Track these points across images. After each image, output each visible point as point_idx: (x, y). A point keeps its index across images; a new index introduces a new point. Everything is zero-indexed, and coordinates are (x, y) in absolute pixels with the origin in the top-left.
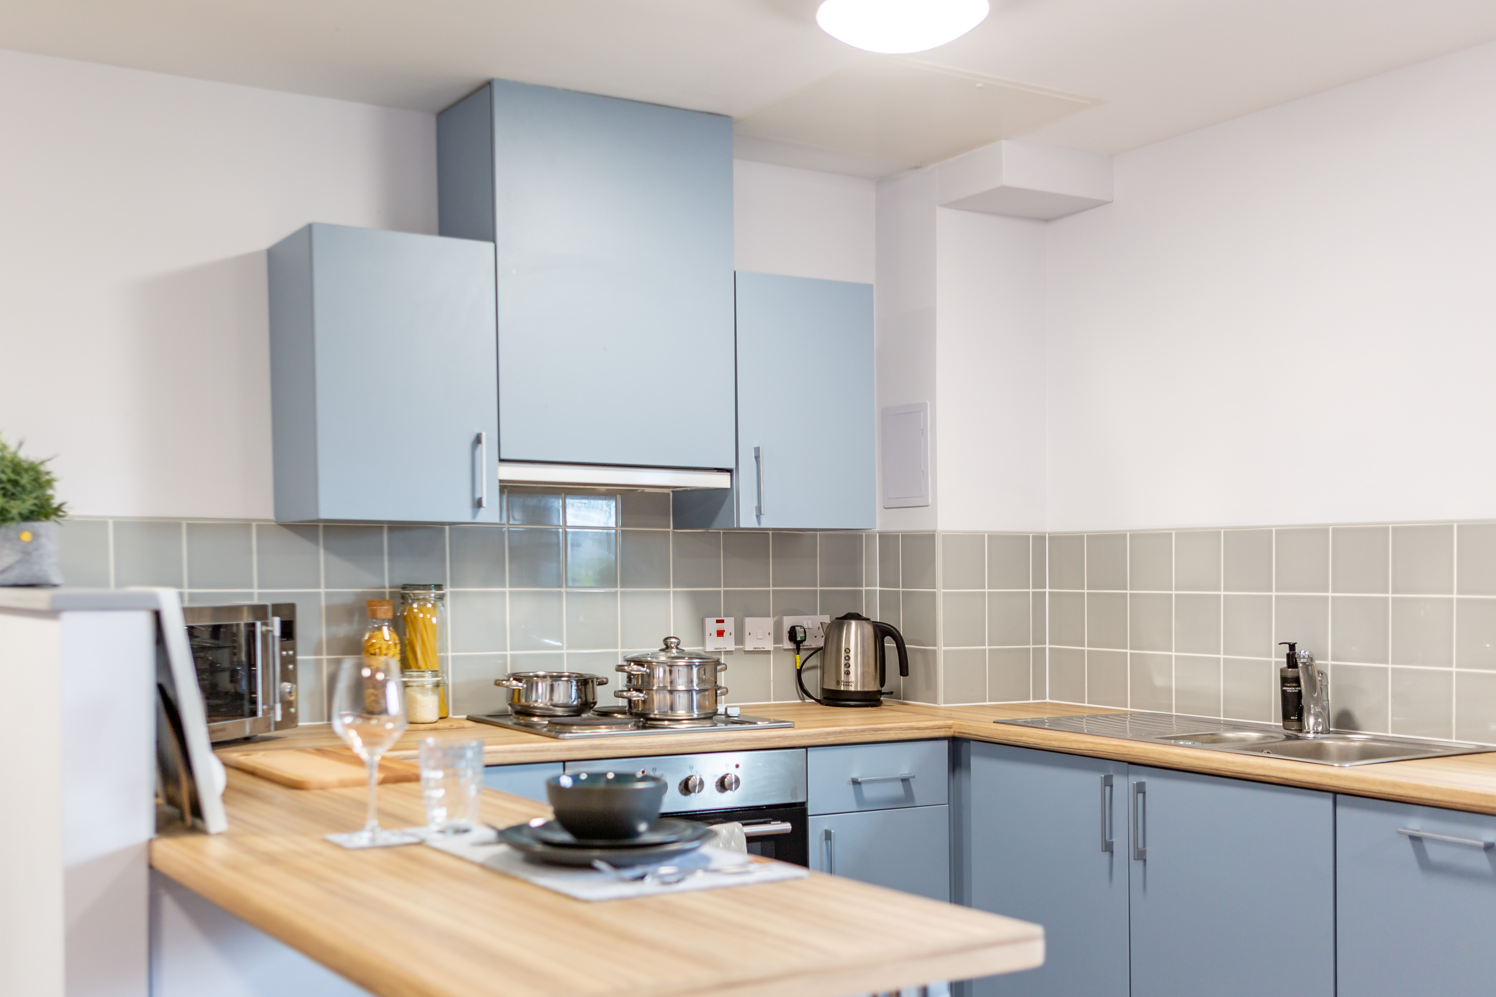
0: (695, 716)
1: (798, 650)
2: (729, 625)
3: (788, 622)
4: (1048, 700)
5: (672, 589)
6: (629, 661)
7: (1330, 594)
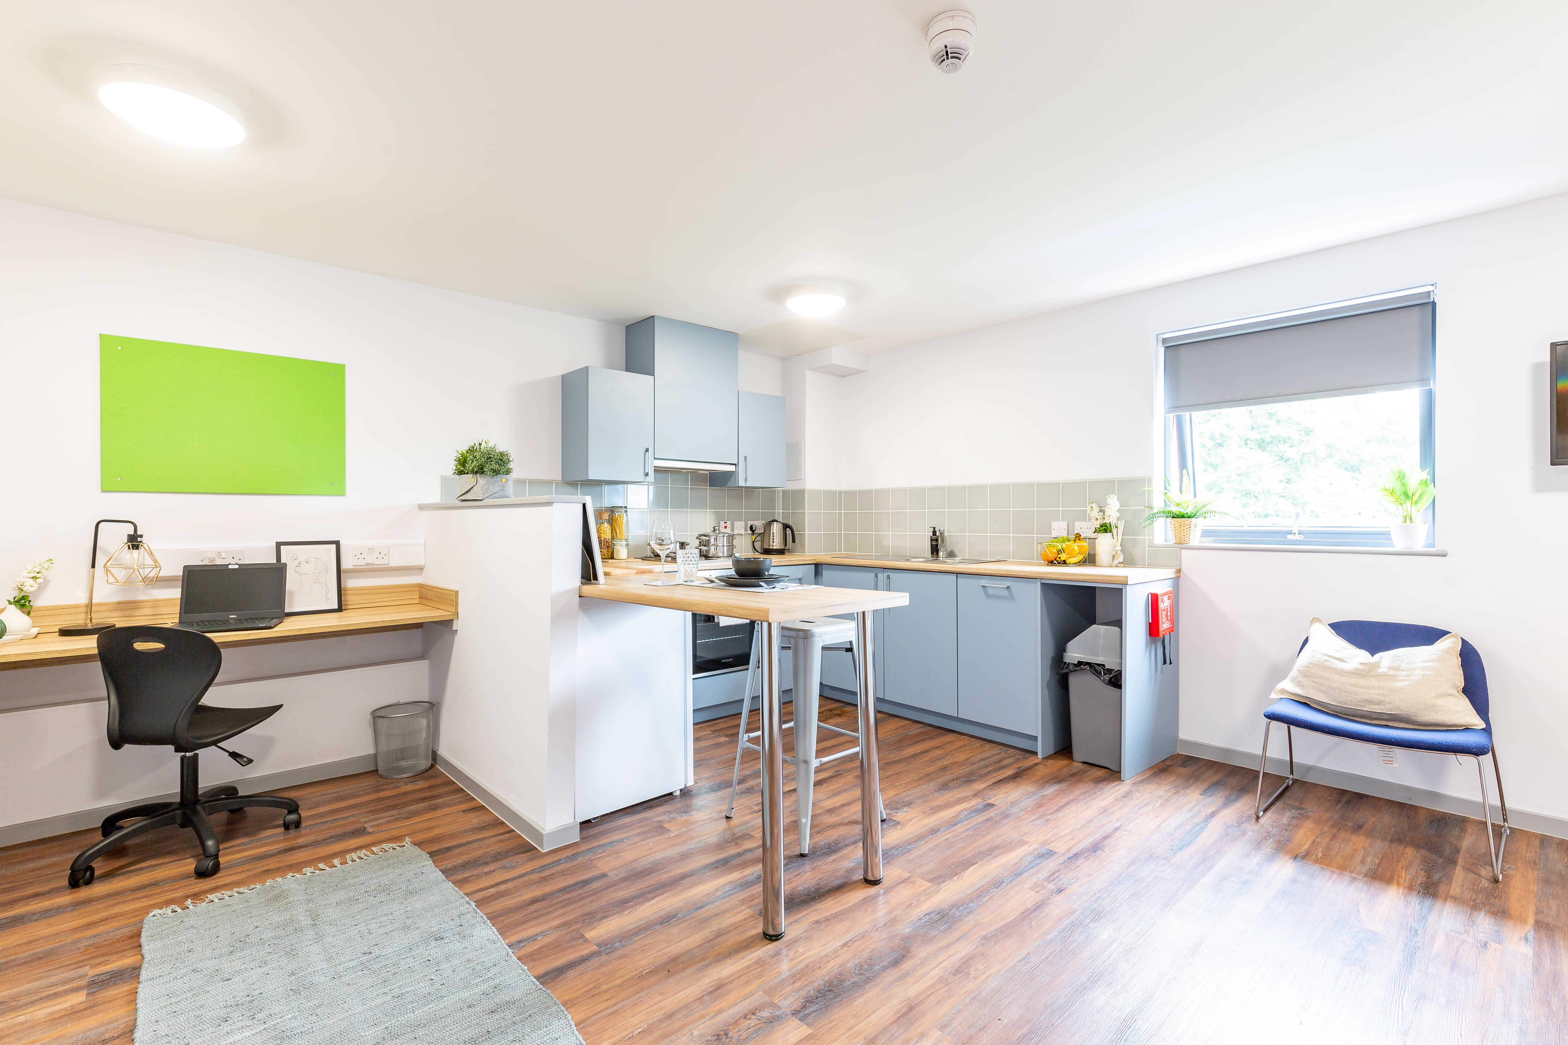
0: (725, 556)
1: (753, 534)
2: (729, 524)
3: (750, 523)
4: (843, 552)
5: (708, 510)
6: (701, 535)
7: (946, 510)
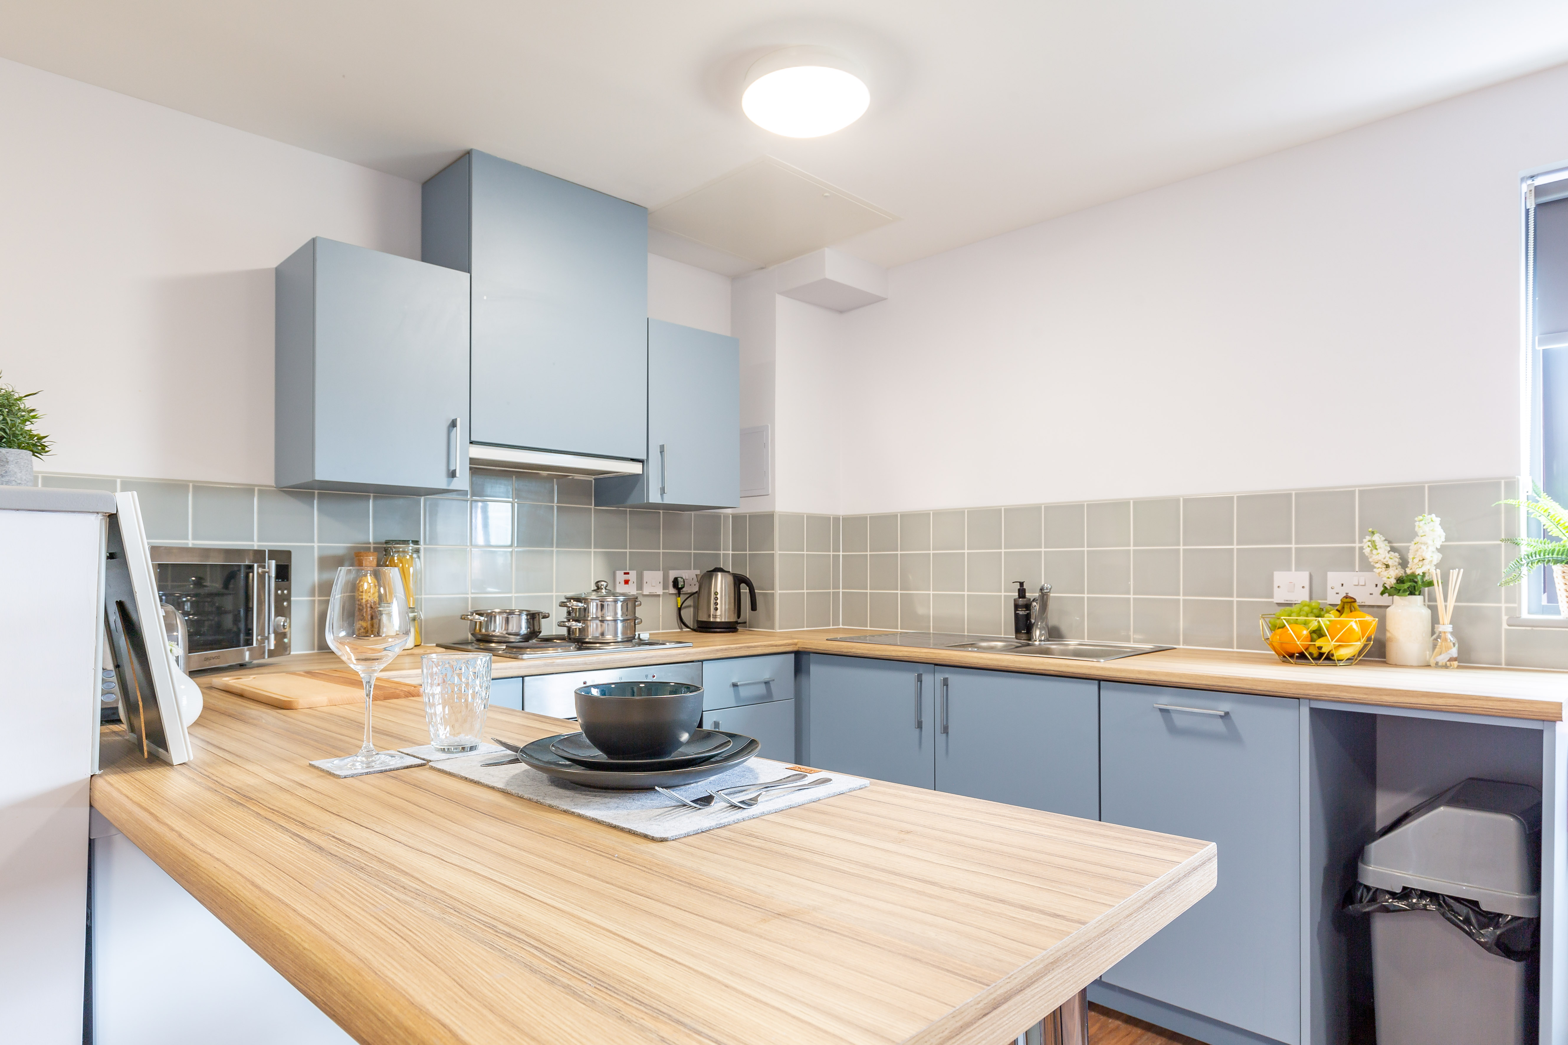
0: (619, 640)
1: (679, 594)
2: (633, 576)
3: (673, 574)
4: (841, 626)
5: (593, 550)
6: (569, 599)
7: (1043, 550)
